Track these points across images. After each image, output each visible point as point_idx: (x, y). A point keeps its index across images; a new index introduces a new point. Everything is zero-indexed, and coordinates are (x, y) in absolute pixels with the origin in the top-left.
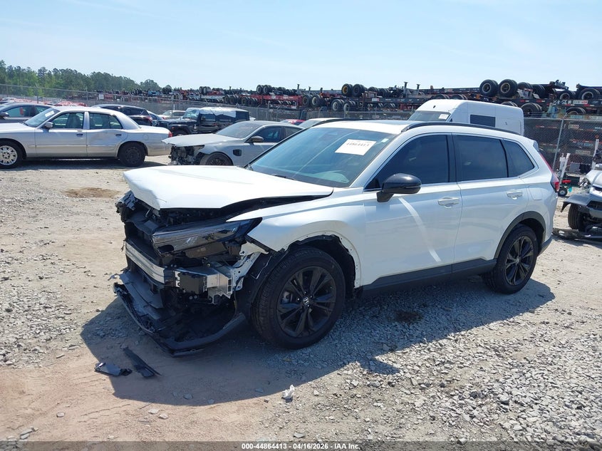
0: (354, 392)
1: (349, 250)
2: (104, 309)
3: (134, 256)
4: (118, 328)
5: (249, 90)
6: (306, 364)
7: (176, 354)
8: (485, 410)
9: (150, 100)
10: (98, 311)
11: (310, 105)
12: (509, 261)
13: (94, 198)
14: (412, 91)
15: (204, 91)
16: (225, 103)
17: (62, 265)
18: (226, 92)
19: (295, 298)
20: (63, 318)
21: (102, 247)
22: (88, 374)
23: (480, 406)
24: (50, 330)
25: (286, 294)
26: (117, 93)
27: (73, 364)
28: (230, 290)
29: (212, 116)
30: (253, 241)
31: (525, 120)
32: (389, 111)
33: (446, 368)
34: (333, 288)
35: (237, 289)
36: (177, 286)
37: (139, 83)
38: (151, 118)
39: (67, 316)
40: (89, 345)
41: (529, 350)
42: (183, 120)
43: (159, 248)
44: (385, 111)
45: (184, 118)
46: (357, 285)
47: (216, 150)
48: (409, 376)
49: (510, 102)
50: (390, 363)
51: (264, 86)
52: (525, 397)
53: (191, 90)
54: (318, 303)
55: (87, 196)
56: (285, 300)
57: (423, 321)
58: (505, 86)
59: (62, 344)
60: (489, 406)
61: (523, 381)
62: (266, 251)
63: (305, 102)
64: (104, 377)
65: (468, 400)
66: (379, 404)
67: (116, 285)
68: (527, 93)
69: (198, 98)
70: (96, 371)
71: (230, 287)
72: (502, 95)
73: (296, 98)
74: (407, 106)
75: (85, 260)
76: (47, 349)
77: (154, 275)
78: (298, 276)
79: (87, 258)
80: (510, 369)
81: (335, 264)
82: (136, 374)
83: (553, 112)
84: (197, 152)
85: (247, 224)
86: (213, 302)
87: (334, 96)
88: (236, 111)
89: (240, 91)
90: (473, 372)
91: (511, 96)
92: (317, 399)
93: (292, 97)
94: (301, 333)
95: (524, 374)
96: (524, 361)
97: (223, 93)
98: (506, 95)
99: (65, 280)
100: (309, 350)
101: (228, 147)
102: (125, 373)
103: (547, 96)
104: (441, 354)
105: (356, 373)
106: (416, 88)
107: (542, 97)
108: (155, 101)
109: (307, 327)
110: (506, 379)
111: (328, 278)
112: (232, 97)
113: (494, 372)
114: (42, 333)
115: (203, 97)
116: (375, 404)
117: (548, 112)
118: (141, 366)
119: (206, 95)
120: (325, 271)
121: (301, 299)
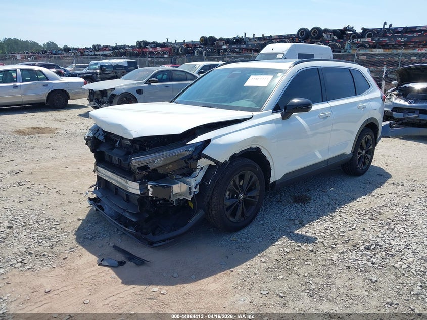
0: (288, 256)
1: (267, 157)
2: (85, 218)
3: (106, 176)
4: (101, 231)
5: (130, 45)
6: (248, 241)
7: (154, 245)
8: (379, 258)
9: (55, 57)
10: (79, 220)
11: (178, 54)
12: (360, 153)
13: (39, 135)
14: (250, 39)
15: (96, 48)
16: (113, 56)
17: (36, 187)
18: (114, 48)
19: (234, 195)
20: (54, 228)
21: (61, 171)
22: (94, 269)
23: (375, 255)
24: (49, 238)
25: (228, 193)
26: (27, 53)
27: (79, 262)
28: (190, 195)
29: (110, 66)
30: (206, 157)
31: (333, 55)
32: (235, 54)
33: (341, 231)
34: (258, 185)
35: (196, 193)
36: (150, 195)
37: (42, 45)
38: (63, 71)
39: (57, 226)
40: (84, 246)
41: (388, 213)
42: (88, 71)
43: (138, 168)
44: (232, 55)
45: (88, 69)
46: (272, 181)
47: (124, 91)
48: (321, 240)
49: (319, 43)
50: (304, 233)
51: (141, 42)
52: (400, 245)
53: (86, 48)
54: (249, 197)
55: (33, 134)
56: (227, 196)
57: (312, 201)
58: (314, 32)
59: (63, 248)
60: (380, 254)
61: (394, 235)
62: (215, 163)
63: (174, 51)
64: (107, 269)
65: (365, 252)
66: (309, 263)
67: (90, 199)
68: (329, 36)
69: (92, 53)
70: (99, 265)
71: (190, 192)
72: (313, 38)
73: (167, 49)
74: (247, 50)
75: (53, 183)
76: (53, 253)
77: (129, 188)
78: (236, 178)
79: (54, 181)
80: (383, 227)
81: (258, 168)
82: (129, 264)
83: (349, 48)
84: (109, 94)
85: (201, 145)
86: (175, 204)
87: (194, 45)
88: (128, 62)
89: (124, 47)
90: (359, 232)
91: (319, 39)
92: (265, 265)
93: (164, 49)
94: (239, 220)
95: (393, 229)
96: (389, 221)
97: (111, 48)
98: (315, 38)
99: (44, 199)
100: (246, 230)
101: (132, 89)
102: (121, 264)
103: (342, 37)
104: (334, 223)
105: (284, 243)
106: (252, 37)
107: (339, 38)
108: (59, 57)
109: (243, 215)
110: (383, 234)
111: (255, 178)
112: (118, 51)
113: (373, 230)
114: (44, 242)
115: (96, 53)
116: (306, 263)
117: (345, 48)
118: (131, 258)
119: (98, 51)
120: (253, 174)
121: (238, 195)
